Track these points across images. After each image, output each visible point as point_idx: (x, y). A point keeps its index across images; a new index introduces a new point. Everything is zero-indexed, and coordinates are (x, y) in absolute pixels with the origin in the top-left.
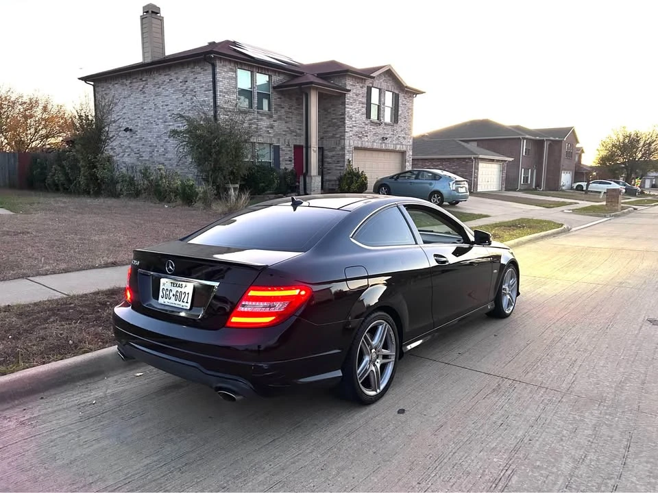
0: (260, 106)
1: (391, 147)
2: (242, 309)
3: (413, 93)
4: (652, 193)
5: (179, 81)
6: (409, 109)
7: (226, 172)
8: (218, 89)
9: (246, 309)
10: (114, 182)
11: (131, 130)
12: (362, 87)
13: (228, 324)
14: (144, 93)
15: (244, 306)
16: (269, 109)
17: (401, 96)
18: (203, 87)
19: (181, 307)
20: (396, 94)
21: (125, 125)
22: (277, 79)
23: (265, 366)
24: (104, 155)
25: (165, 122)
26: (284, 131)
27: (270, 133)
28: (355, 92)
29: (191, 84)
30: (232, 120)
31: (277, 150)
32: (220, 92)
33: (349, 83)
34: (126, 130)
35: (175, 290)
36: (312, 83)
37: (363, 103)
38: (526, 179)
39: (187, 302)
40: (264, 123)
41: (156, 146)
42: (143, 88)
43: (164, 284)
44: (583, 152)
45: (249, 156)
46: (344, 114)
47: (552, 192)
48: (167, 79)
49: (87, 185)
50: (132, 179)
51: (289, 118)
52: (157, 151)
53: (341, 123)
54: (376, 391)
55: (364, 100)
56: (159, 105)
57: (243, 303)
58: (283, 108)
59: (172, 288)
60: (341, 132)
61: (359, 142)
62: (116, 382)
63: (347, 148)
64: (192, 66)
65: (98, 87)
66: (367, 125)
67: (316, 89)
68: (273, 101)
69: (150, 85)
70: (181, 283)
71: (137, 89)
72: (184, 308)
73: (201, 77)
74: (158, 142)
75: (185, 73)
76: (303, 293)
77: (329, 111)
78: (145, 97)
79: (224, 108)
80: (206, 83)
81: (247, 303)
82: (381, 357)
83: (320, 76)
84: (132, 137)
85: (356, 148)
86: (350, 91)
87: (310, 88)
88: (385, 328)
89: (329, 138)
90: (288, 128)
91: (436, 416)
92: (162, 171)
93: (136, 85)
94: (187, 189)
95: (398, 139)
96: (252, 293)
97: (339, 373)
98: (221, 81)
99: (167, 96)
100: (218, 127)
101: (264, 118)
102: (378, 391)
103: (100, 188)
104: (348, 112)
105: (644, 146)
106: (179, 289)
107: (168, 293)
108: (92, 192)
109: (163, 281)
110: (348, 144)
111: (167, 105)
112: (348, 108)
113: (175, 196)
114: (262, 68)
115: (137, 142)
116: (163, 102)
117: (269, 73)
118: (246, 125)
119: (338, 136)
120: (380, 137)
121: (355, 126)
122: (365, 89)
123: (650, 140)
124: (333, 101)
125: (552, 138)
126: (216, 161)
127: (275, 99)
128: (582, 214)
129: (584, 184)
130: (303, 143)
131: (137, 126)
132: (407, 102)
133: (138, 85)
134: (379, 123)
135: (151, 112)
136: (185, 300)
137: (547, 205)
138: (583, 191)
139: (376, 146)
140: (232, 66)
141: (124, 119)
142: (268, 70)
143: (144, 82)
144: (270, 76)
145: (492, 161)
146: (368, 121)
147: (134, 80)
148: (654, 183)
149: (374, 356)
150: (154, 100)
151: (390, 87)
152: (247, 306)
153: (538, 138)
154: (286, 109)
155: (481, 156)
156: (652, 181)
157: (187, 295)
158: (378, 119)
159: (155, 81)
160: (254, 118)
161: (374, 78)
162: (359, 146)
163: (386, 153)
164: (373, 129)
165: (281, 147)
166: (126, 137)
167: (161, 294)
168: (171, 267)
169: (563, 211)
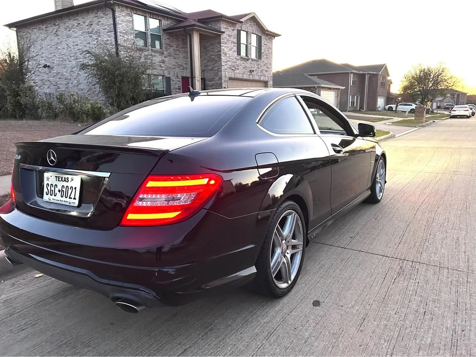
0: (153, 46)
1: (257, 78)
2: (140, 204)
3: (273, 35)
4: (438, 112)
5: (86, 24)
6: (270, 48)
7: (128, 98)
8: (118, 30)
9: (144, 204)
10: (35, 107)
11: (49, 66)
12: (233, 30)
13: (123, 223)
14: (57, 35)
15: (142, 200)
16: (161, 48)
17: (263, 37)
18: (105, 29)
19: (68, 204)
20: (259, 36)
21: (43, 62)
22: (166, 23)
23: (171, 271)
24: (26, 85)
25: (76, 59)
26: (173, 65)
27: (162, 67)
28: (228, 34)
29: (96, 27)
30: (131, 56)
31: (168, 80)
32: (120, 32)
33: (223, 27)
34: (45, 66)
35: (60, 185)
36: (194, 25)
37: (234, 43)
38: (353, 103)
39: (75, 199)
40: (157, 59)
41: (70, 79)
42: (56, 32)
43: (48, 179)
44: (391, 83)
45: (146, 85)
46: (220, 51)
47: (371, 112)
48: (75, 23)
49: (14, 111)
50: (50, 104)
51: (177, 55)
52: (72, 83)
53: (218, 59)
54: (288, 283)
55: (235, 40)
56: (71, 45)
57: (141, 196)
58: (172, 46)
59: (57, 183)
60: (218, 66)
61: (233, 74)
62: (14, 284)
63: (223, 78)
64: (96, 12)
65: (20, 32)
66: (238, 60)
67: (198, 31)
68: (163, 41)
69: (62, 29)
70: (66, 176)
71: (52, 32)
72: (72, 205)
73: (103, 21)
74: (72, 76)
75: (90, 18)
76: (212, 182)
77: (208, 49)
78: (59, 39)
79: (124, 46)
80: (108, 25)
81: (145, 196)
82: (290, 247)
83: (199, 21)
84: (50, 72)
85: (230, 79)
86: (224, 32)
87: (192, 30)
88: (294, 217)
89: (209, 70)
90: (176, 63)
91: (353, 306)
92: (74, 97)
93: (51, 29)
94: (96, 110)
95: (261, 72)
96: (151, 184)
97: (253, 270)
98: (120, 24)
99: (76, 37)
100: (120, 61)
101: (156, 54)
102: (290, 282)
103: (24, 113)
104: (223, 50)
105: (433, 77)
106: (65, 184)
107: (53, 189)
108: (18, 117)
109: (46, 175)
110: (224, 75)
111: (77, 45)
112: (223, 46)
113: (87, 117)
114: (153, 14)
115: (54, 76)
116: (73, 42)
117: (160, 18)
118: (142, 60)
119: (216, 69)
120: (249, 70)
121: (229, 61)
122: (236, 32)
123: (438, 73)
124: (211, 40)
125: (371, 72)
126: (120, 89)
127: (165, 39)
128: (399, 126)
129: (394, 106)
130: (189, 75)
131: (53, 63)
132: (268, 42)
133: (52, 29)
134: (247, 59)
135: (65, 51)
136: (72, 196)
137: (372, 120)
138: (393, 111)
139: (245, 77)
140: (129, 11)
141: (43, 57)
142: (158, 15)
143: (57, 27)
144: (160, 21)
145: (330, 89)
146: (239, 57)
147: (49, 25)
148: (438, 105)
149: (285, 247)
150: (66, 41)
151: (255, 31)
152: (146, 200)
153: (361, 72)
154: (175, 47)
155: (322, 85)
156: (437, 104)
157: (74, 190)
158: (246, 56)
159: (66, 25)
160: (149, 55)
161: (242, 22)
162: (233, 77)
163: (253, 83)
164: (243, 63)
165: (172, 78)
166: (45, 72)
167: (45, 190)
168: (52, 158)
169: (385, 124)
